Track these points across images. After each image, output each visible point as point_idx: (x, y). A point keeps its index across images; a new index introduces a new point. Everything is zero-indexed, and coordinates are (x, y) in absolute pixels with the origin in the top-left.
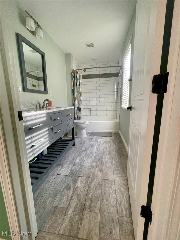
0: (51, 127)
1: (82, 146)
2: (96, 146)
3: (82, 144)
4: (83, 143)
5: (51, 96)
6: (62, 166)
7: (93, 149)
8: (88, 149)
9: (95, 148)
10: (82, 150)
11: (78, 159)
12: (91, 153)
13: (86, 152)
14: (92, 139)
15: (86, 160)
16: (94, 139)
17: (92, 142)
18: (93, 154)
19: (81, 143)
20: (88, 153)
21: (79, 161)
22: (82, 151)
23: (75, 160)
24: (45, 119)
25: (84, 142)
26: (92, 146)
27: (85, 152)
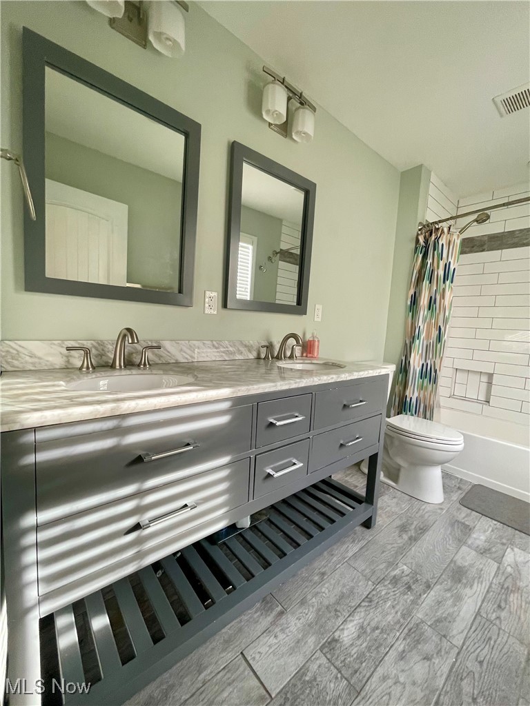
0: (252, 453)
1: (402, 551)
2: (479, 589)
3: (405, 537)
4: (412, 533)
5: (319, 320)
6: (281, 613)
7: (458, 598)
8: (428, 587)
9: (471, 600)
10: (397, 572)
11: (358, 619)
12: (441, 625)
13: (410, 597)
14: (467, 530)
15: (393, 654)
16: (483, 538)
17: (464, 548)
18: (445, 644)
19: (403, 528)
20: (420, 615)
21: (359, 637)
22: (395, 581)
23: (340, 620)
24: (224, 419)
25: (423, 530)
26: (458, 575)
27: (405, 594)
